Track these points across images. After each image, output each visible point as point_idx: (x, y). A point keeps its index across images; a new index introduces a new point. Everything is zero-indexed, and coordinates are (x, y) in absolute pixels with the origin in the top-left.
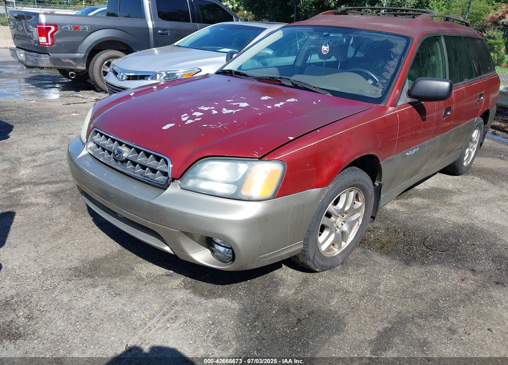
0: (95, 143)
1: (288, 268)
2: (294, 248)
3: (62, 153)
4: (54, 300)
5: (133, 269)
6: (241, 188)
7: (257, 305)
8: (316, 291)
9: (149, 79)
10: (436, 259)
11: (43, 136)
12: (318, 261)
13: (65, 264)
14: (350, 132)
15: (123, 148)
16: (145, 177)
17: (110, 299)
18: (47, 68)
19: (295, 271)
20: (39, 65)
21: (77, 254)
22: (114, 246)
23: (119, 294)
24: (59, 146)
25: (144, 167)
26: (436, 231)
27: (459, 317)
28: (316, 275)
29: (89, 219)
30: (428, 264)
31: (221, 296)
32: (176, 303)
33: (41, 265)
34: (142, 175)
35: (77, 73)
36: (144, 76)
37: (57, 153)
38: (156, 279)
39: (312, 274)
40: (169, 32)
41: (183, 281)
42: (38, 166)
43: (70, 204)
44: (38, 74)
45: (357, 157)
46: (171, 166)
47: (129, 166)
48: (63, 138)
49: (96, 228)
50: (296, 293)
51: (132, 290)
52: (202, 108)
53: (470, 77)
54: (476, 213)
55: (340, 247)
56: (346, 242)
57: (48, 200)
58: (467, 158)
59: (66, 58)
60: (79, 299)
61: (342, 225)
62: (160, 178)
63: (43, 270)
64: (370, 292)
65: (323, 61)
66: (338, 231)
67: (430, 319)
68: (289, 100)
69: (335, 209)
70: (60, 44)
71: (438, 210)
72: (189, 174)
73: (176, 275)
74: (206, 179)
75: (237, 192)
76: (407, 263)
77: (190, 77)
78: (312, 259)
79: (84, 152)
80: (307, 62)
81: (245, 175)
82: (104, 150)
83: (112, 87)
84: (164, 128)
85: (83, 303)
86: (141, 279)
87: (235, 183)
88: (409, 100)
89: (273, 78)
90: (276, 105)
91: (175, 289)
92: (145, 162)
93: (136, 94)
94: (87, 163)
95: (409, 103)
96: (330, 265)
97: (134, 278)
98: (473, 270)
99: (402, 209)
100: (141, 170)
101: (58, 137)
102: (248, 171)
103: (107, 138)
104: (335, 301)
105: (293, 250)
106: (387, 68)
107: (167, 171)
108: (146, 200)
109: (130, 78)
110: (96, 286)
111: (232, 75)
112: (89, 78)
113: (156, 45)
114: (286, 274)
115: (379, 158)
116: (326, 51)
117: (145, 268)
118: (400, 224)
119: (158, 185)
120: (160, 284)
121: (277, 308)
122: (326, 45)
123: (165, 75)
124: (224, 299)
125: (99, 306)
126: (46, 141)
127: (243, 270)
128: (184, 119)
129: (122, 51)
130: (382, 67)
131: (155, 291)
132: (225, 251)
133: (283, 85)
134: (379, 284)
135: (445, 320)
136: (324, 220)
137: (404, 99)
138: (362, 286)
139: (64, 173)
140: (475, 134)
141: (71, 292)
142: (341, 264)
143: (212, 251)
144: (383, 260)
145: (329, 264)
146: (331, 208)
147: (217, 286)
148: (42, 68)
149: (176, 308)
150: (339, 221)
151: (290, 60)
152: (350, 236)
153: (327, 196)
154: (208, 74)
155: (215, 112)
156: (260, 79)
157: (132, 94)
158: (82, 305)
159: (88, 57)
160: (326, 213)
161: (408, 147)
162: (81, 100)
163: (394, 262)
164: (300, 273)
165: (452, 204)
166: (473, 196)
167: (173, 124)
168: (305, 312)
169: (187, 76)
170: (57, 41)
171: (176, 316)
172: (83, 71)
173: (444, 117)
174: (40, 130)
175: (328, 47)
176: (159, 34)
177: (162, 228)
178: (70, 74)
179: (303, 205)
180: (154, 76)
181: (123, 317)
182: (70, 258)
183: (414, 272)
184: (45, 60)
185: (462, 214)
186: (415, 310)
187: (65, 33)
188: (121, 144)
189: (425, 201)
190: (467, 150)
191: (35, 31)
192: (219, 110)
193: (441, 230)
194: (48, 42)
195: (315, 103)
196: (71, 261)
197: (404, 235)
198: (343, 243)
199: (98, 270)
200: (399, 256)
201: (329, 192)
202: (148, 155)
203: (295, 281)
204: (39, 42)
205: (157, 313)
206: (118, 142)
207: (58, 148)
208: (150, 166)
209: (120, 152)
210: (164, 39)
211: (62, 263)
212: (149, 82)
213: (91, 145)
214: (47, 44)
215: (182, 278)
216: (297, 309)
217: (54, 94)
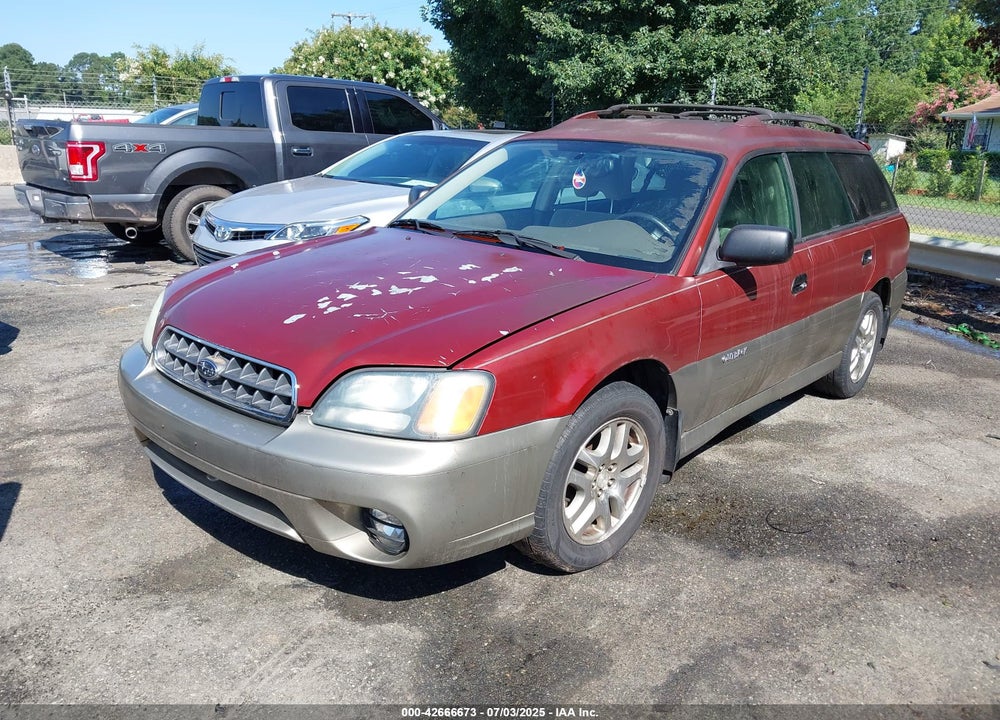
0: (167, 352)
1: (516, 569)
2: (519, 526)
3: (109, 376)
4: (90, 632)
5: (234, 577)
6: (418, 419)
7: (455, 633)
8: (565, 607)
9: (273, 238)
10: (786, 546)
11: (75, 346)
12: (566, 550)
13: (111, 572)
14: (610, 322)
15: (217, 359)
16: (253, 406)
17: (191, 628)
18: (82, 220)
19: (528, 574)
20: (68, 217)
21: (133, 554)
22: (200, 538)
23: (208, 620)
24: (103, 362)
25: (251, 390)
26: (791, 497)
27: (819, 644)
28: (565, 579)
29: (157, 492)
30: (773, 556)
31: (390, 620)
32: (310, 633)
33: (68, 574)
34: (246, 403)
35: (140, 228)
36: (264, 232)
37: (100, 376)
38: (274, 593)
39: (558, 578)
40: (312, 150)
41: (324, 596)
42: (63, 401)
43: (122, 467)
44: (66, 233)
45: (623, 364)
46: (297, 386)
47: (226, 389)
48: (112, 350)
49: (170, 508)
50: (527, 612)
51: (231, 613)
52: (355, 287)
53: (845, 220)
54: (868, 465)
55: (608, 527)
56: (618, 517)
57: (82, 461)
58: (857, 367)
59: (120, 203)
60: (135, 631)
61: (609, 486)
62: (278, 408)
63: (71, 583)
64: (659, 607)
65: (584, 199)
66: (603, 497)
67: (765, 648)
68: (507, 270)
69: (593, 457)
70: (109, 177)
71: (800, 461)
72: (327, 399)
73: (311, 585)
74: (358, 407)
75: (410, 427)
76: (734, 555)
77: (348, 232)
78: (554, 548)
79: (149, 369)
80: (556, 203)
81: (424, 396)
82: (183, 362)
83: (205, 253)
84: (287, 322)
85: (141, 637)
86: (248, 594)
87: (406, 412)
88: (721, 264)
89: (486, 233)
90: (484, 279)
91: (310, 609)
92: (253, 381)
93: (243, 265)
94: (154, 387)
95: (722, 269)
96: (590, 561)
97: (236, 591)
98: (852, 564)
99: (733, 461)
100: (246, 395)
101: (103, 347)
102: (429, 390)
103: (189, 341)
104: (597, 622)
105: (516, 529)
106: (681, 210)
107: (289, 394)
108: (254, 446)
109: (237, 236)
110: (166, 608)
111: (416, 229)
112: (163, 237)
113: (289, 175)
114: (512, 579)
115: (668, 366)
116: (581, 184)
117: (256, 575)
118: (726, 486)
119: (275, 421)
120: (283, 601)
121: (490, 637)
122: (579, 173)
123: (301, 229)
124: (396, 624)
125: (171, 641)
126: (80, 354)
127: (425, 566)
128: (322, 306)
129: (224, 186)
130: (673, 210)
131: (273, 614)
132: (395, 533)
133: (503, 245)
134: (679, 591)
135: (791, 650)
136: (573, 476)
137: (711, 263)
138: (648, 595)
139: (112, 412)
140: (868, 323)
141: (119, 618)
142: (613, 558)
143: (372, 535)
144: (689, 551)
145: (587, 558)
146: (584, 453)
147: (385, 604)
148: (75, 221)
149: (310, 641)
150: (603, 479)
151: (525, 199)
152: (626, 507)
153: (573, 432)
154: (374, 227)
155: (376, 292)
156: (464, 236)
157: (234, 266)
158: (141, 641)
159: (162, 199)
160: (576, 463)
161: (725, 346)
162: (147, 279)
163: (708, 555)
164: (537, 577)
165: (826, 450)
166: (866, 434)
167: (303, 316)
168: (540, 643)
169: (343, 230)
170: (104, 171)
171: (308, 655)
172: (151, 226)
173: (794, 292)
174: (70, 335)
175: (584, 177)
176: (295, 154)
177: (280, 494)
178: (127, 230)
179: (529, 448)
180: (281, 233)
181: (214, 658)
182: (119, 562)
183: (745, 569)
184: (80, 207)
185: (843, 465)
186: (740, 634)
187: (120, 156)
188: (212, 351)
189: (778, 445)
190: (854, 352)
191: (63, 155)
192: (385, 288)
193: (802, 497)
194: (86, 173)
195: (551, 274)
196: (122, 566)
197: (732, 506)
198: (614, 520)
199: (170, 581)
200: (719, 543)
201: (578, 425)
202: (258, 368)
203: (527, 590)
204: (70, 175)
205: (275, 650)
206: (208, 348)
207: (103, 368)
208: (262, 388)
209: (210, 365)
210: (302, 164)
211: (105, 570)
212: (273, 242)
213: (161, 355)
214: (85, 177)
215: (323, 590)
216: (526, 637)
217: (96, 269)
